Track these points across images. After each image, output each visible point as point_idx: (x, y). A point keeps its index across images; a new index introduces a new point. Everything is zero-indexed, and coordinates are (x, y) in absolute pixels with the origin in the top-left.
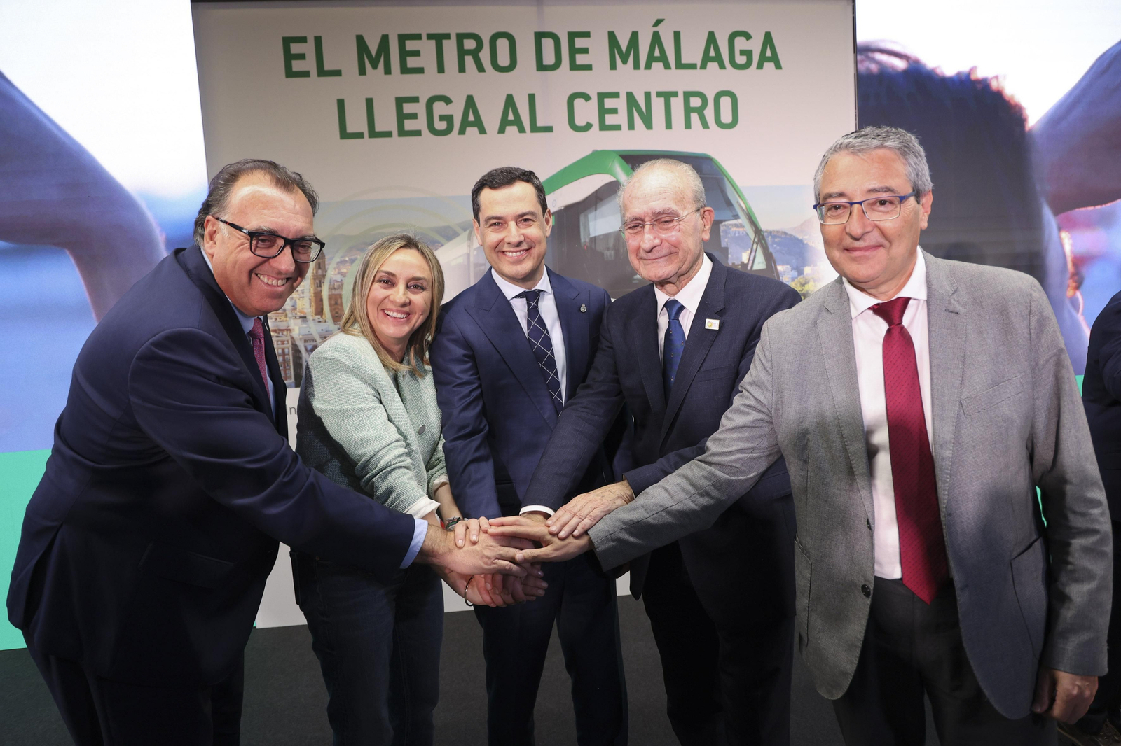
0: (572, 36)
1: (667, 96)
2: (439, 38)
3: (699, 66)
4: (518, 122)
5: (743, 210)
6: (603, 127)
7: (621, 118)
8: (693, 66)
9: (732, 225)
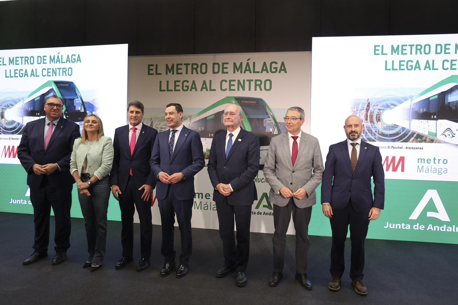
0: (223, 64)
1: (250, 81)
2: (187, 65)
3: (260, 72)
4: (206, 88)
5: (271, 115)
6: (230, 90)
7: (236, 87)
8: (258, 72)
9: (268, 120)
